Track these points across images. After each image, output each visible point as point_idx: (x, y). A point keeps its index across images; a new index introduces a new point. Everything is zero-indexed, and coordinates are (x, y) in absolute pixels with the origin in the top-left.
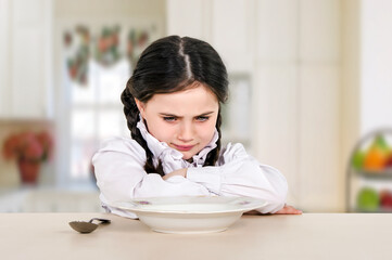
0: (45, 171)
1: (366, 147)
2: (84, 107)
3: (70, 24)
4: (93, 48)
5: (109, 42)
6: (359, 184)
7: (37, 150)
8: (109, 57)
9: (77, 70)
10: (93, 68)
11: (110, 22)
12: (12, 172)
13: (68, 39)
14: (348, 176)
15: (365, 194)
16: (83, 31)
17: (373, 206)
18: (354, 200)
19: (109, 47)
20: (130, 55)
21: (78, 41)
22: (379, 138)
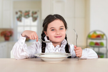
1: (91, 34)
3: (17, 10)
4: (23, 15)
5: (27, 14)
6: (89, 41)
7: (9, 34)
8: (27, 16)
9: (19, 19)
10: (23, 19)
11: (27, 10)
13: (17, 13)
14: (87, 39)
15: (91, 43)
16: (21, 12)
17: (93, 45)
18: (88, 44)
19: (27, 15)
20: (32, 16)
21: (19, 13)
22: (95, 32)
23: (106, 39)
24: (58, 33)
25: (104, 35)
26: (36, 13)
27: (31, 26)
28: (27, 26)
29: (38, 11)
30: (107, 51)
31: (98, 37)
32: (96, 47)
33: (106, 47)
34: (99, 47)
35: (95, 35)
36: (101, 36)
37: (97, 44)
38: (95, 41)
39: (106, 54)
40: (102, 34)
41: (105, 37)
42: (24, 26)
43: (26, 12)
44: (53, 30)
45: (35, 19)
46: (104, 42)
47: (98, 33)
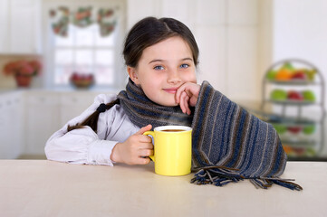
0: (35, 81)
1: (277, 69)
2: (63, 48)
3: (55, 6)
4: (71, 18)
5: (84, 15)
6: (271, 88)
7: (30, 70)
8: (84, 22)
9: (60, 29)
10: (72, 28)
11: (85, 5)
12: (11, 81)
13: (53, 13)
14: (264, 83)
15: (276, 93)
16: (65, 9)
17: (283, 99)
18: (268, 96)
19: (84, 18)
20: (99, 22)
21: (60, 15)
22: (287, 64)
23: (322, 84)
24: (176, 79)
25: (316, 71)
26: (110, 13)
27: (94, 48)
28: (84, 48)
29: (118, 8)
30: (324, 114)
31: (298, 76)
32: (292, 104)
33: (322, 104)
34: (300, 105)
35: (289, 72)
36: (306, 76)
37: (293, 96)
38: (287, 89)
39: (322, 122)
40: (309, 68)
41: (317, 79)
42: (75, 48)
43: (81, 11)
44: (158, 67)
45: (107, 30)
46: (315, 90)
47: (298, 67)
